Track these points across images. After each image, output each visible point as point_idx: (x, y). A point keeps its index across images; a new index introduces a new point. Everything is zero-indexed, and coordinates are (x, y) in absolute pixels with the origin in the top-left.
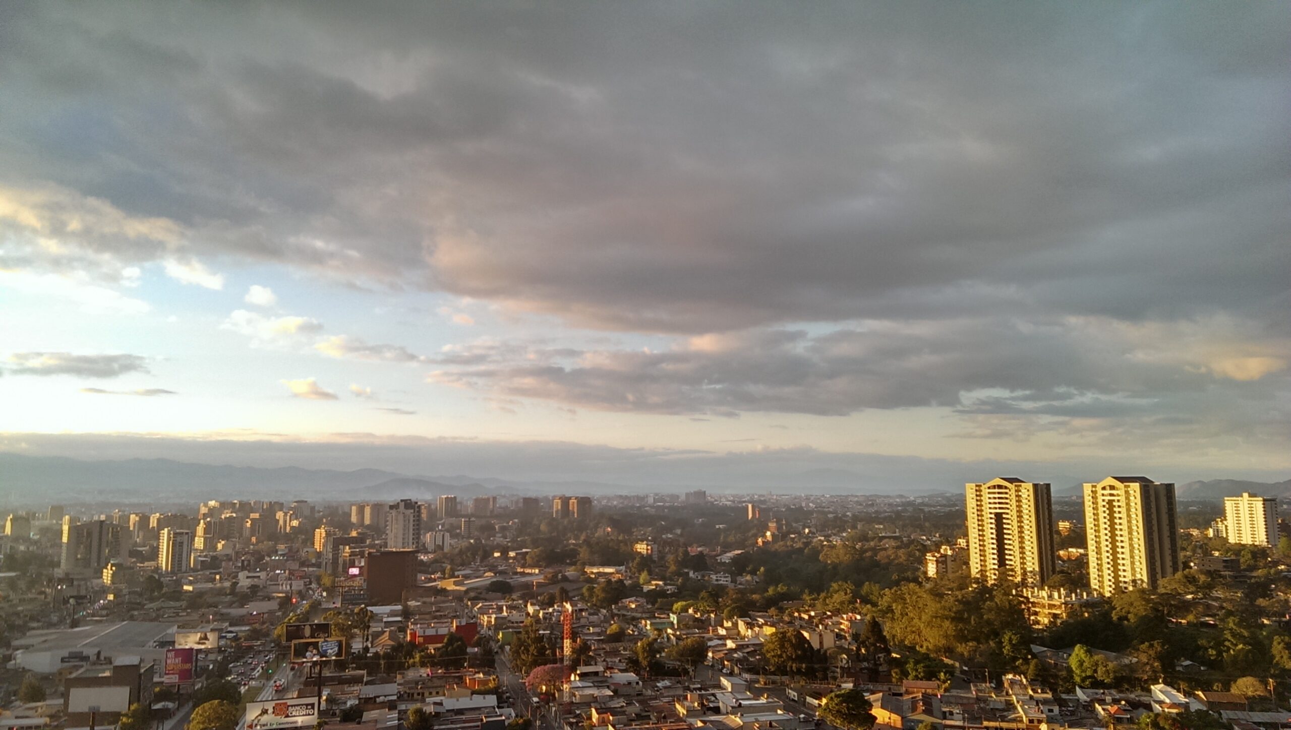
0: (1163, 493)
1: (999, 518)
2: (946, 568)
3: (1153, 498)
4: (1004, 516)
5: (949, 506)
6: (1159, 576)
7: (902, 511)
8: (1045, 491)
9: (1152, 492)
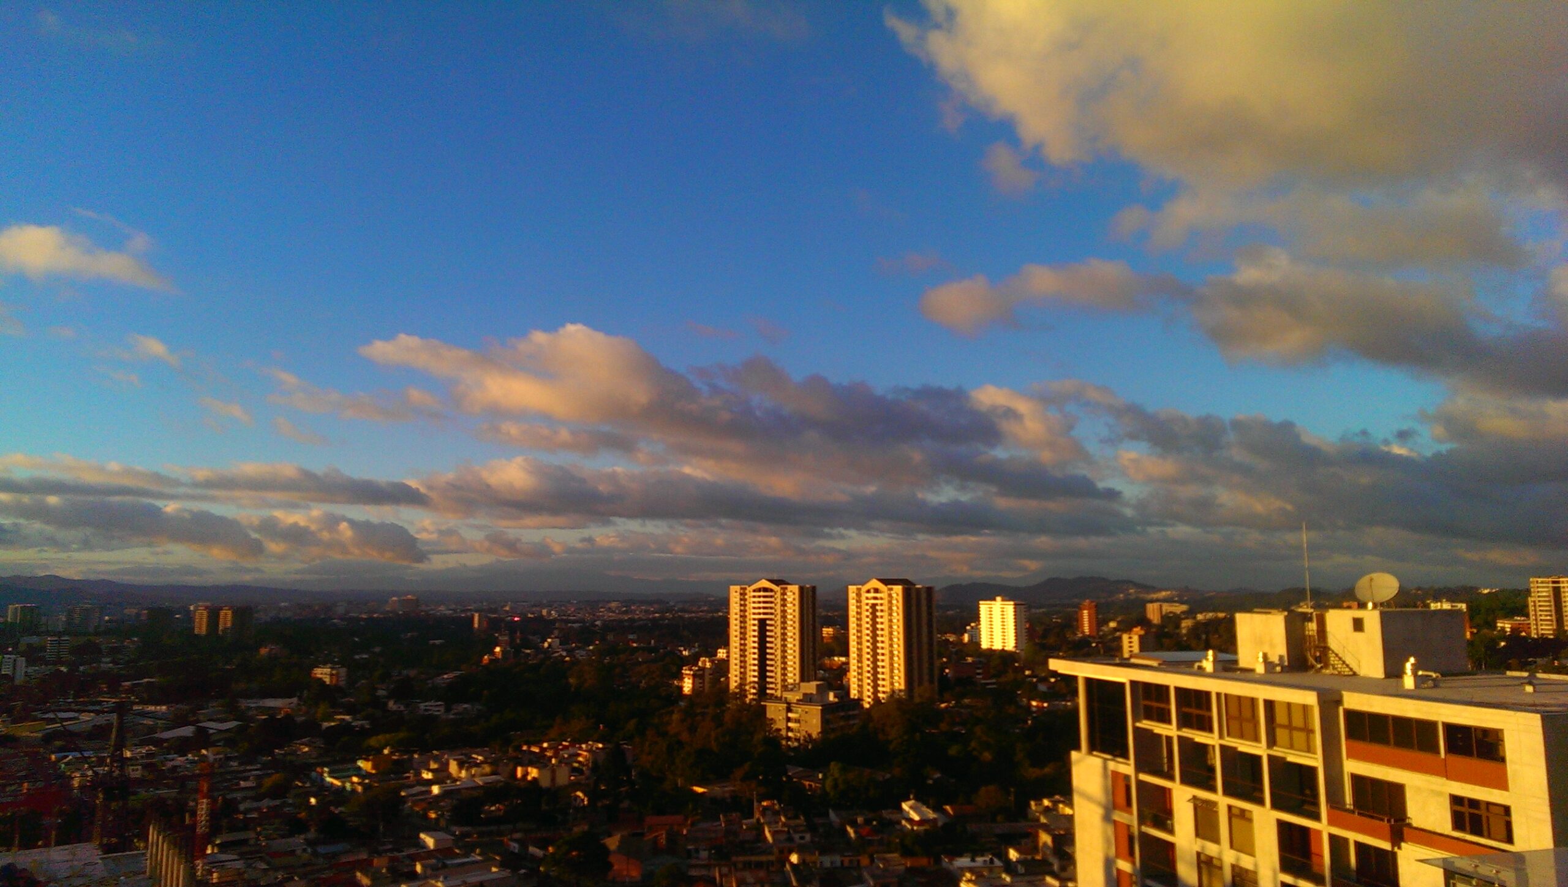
0: (924, 596)
1: (762, 624)
2: (703, 683)
3: (914, 602)
4: (768, 622)
5: (712, 612)
6: (916, 684)
7: (661, 618)
8: (811, 593)
9: (914, 595)
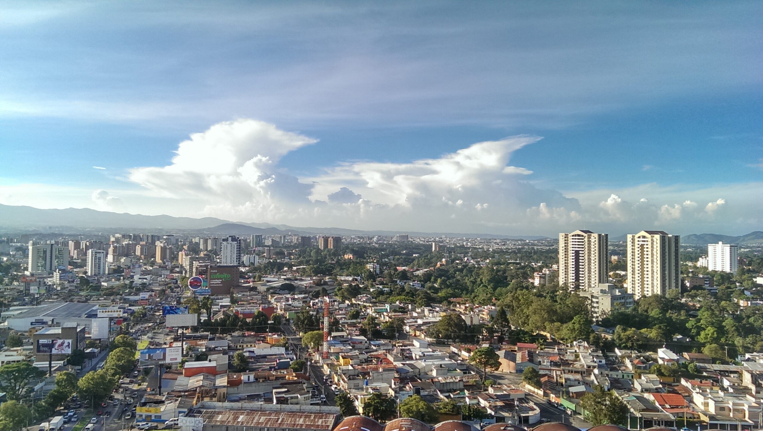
0: (673, 241)
1: (577, 253)
2: (545, 281)
3: (667, 244)
4: (580, 252)
5: (549, 246)
6: (667, 288)
7: (522, 249)
8: (605, 238)
9: (667, 240)
